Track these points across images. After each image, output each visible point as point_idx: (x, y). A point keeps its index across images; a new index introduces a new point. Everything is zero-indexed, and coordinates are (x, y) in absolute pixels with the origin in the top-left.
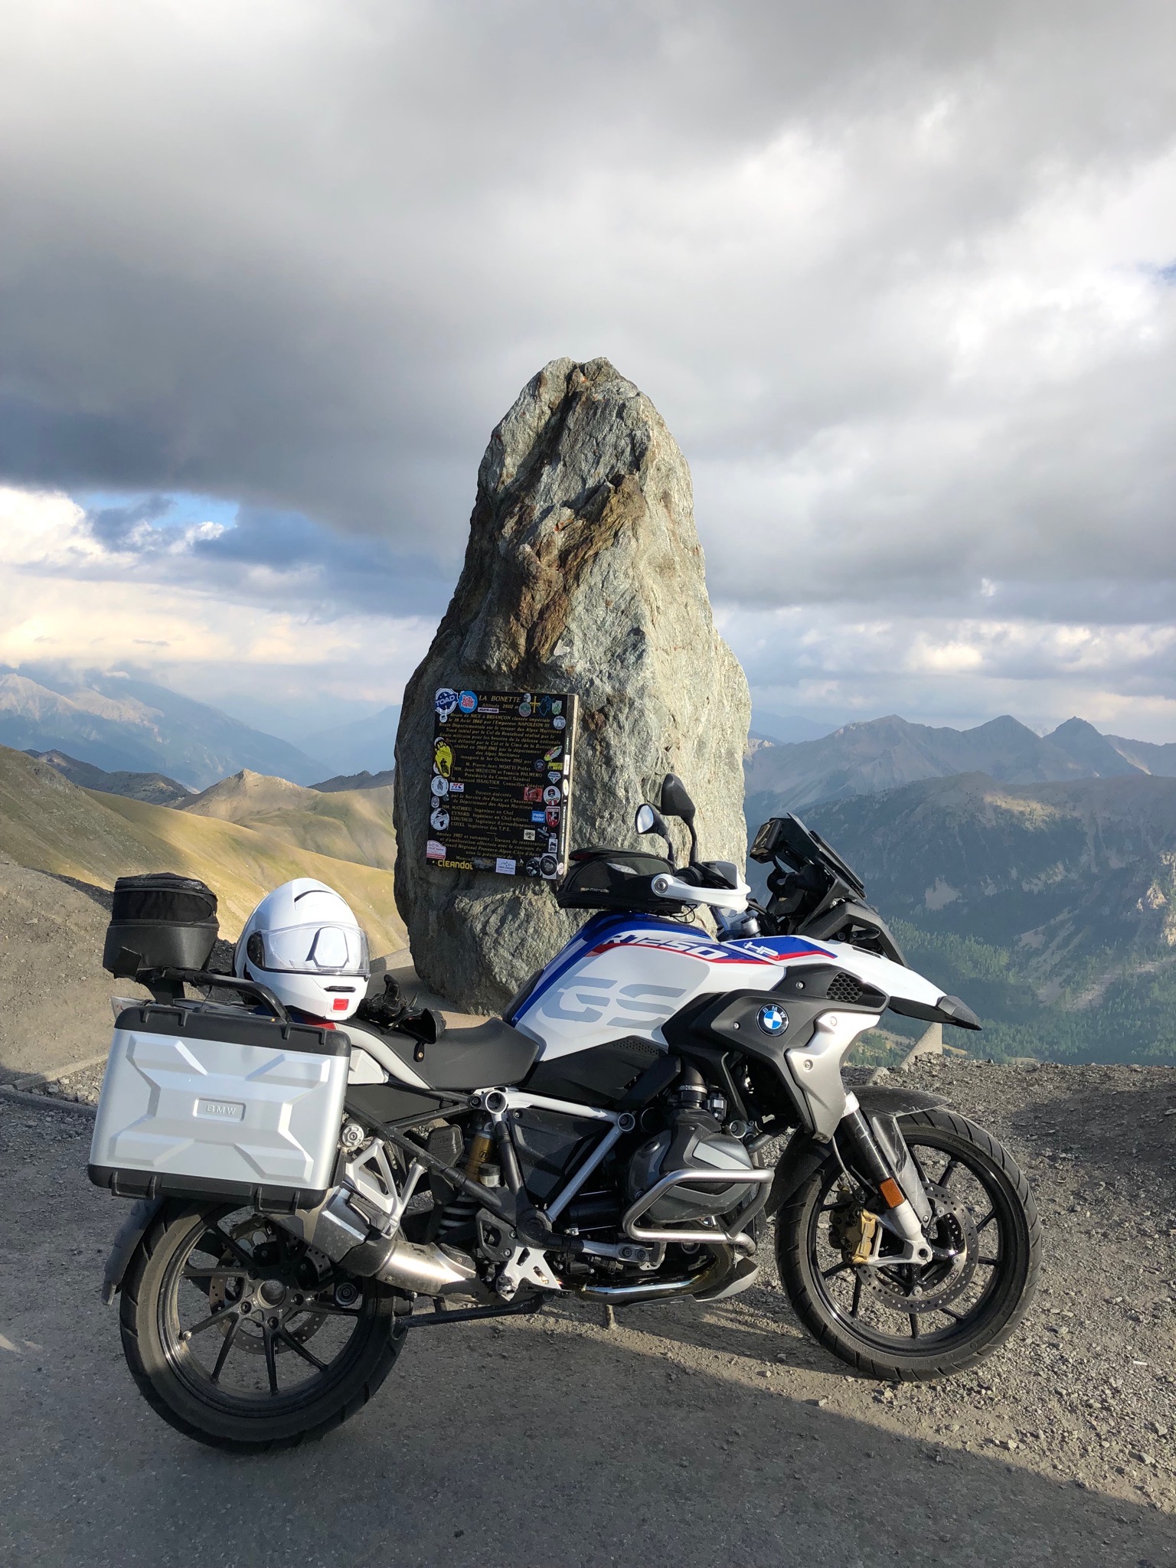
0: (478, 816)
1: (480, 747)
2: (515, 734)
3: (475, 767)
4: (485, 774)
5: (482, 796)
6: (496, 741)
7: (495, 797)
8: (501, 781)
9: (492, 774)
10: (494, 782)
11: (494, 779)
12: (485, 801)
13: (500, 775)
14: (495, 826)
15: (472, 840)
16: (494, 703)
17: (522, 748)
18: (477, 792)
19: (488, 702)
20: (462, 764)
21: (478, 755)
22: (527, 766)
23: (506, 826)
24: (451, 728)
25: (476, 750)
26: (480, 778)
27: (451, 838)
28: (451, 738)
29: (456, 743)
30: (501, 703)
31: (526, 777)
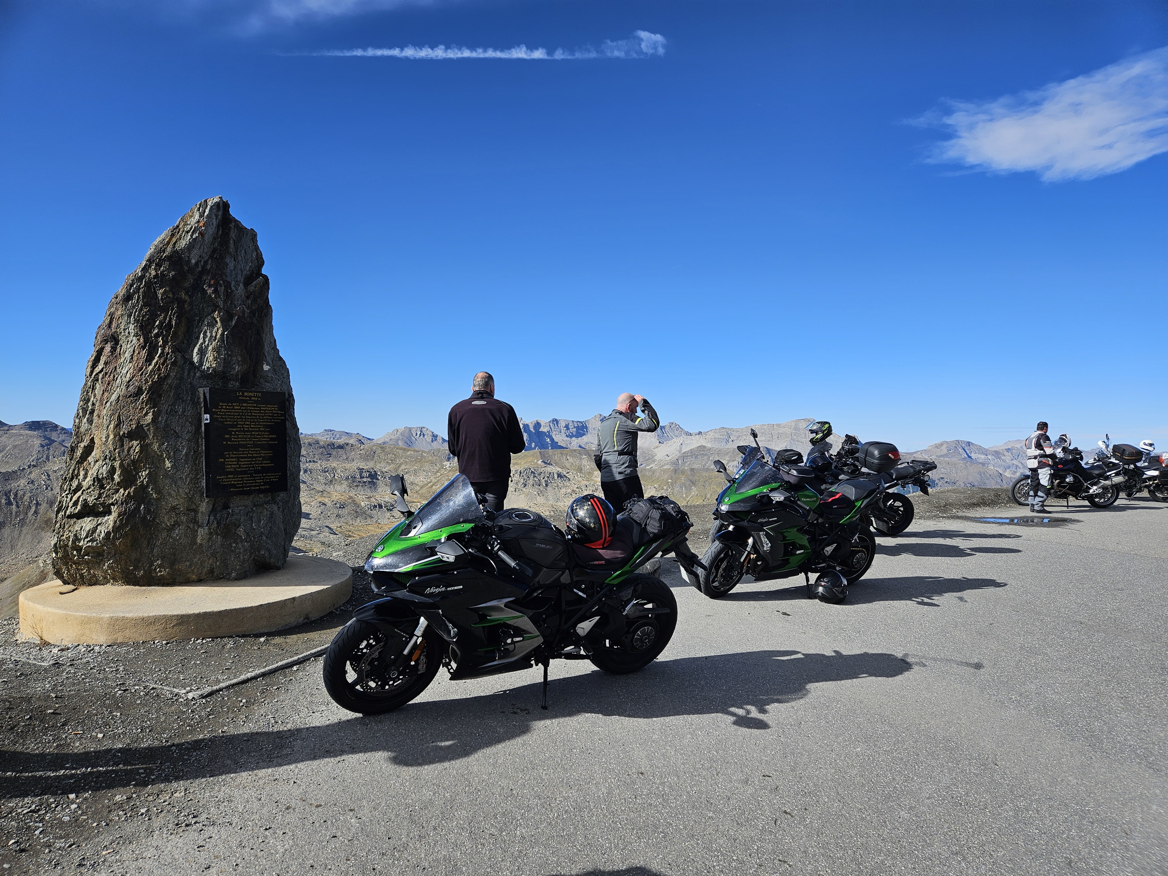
0: (242, 463)
1: (240, 423)
2: (259, 414)
3: (238, 435)
4: (244, 438)
5: (244, 451)
6: (249, 419)
7: (252, 451)
8: (254, 441)
9: (248, 438)
10: (250, 442)
11: (250, 441)
12: (245, 454)
13: (253, 438)
14: (253, 467)
15: (240, 478)
16: (246, 396)
17: (264, 422)
18: (240, 449)
19: (243, 396)
20: (230, 433)
21: (239, 427)
22: (268, 432)
23: (259, 467)
24: (220, 412)
25: (237, 424)
26: (241, 441)
27: (227, 478)
28: (222, 418)
29: (225, 421)
30: (250, 397)
31: (267, 438)
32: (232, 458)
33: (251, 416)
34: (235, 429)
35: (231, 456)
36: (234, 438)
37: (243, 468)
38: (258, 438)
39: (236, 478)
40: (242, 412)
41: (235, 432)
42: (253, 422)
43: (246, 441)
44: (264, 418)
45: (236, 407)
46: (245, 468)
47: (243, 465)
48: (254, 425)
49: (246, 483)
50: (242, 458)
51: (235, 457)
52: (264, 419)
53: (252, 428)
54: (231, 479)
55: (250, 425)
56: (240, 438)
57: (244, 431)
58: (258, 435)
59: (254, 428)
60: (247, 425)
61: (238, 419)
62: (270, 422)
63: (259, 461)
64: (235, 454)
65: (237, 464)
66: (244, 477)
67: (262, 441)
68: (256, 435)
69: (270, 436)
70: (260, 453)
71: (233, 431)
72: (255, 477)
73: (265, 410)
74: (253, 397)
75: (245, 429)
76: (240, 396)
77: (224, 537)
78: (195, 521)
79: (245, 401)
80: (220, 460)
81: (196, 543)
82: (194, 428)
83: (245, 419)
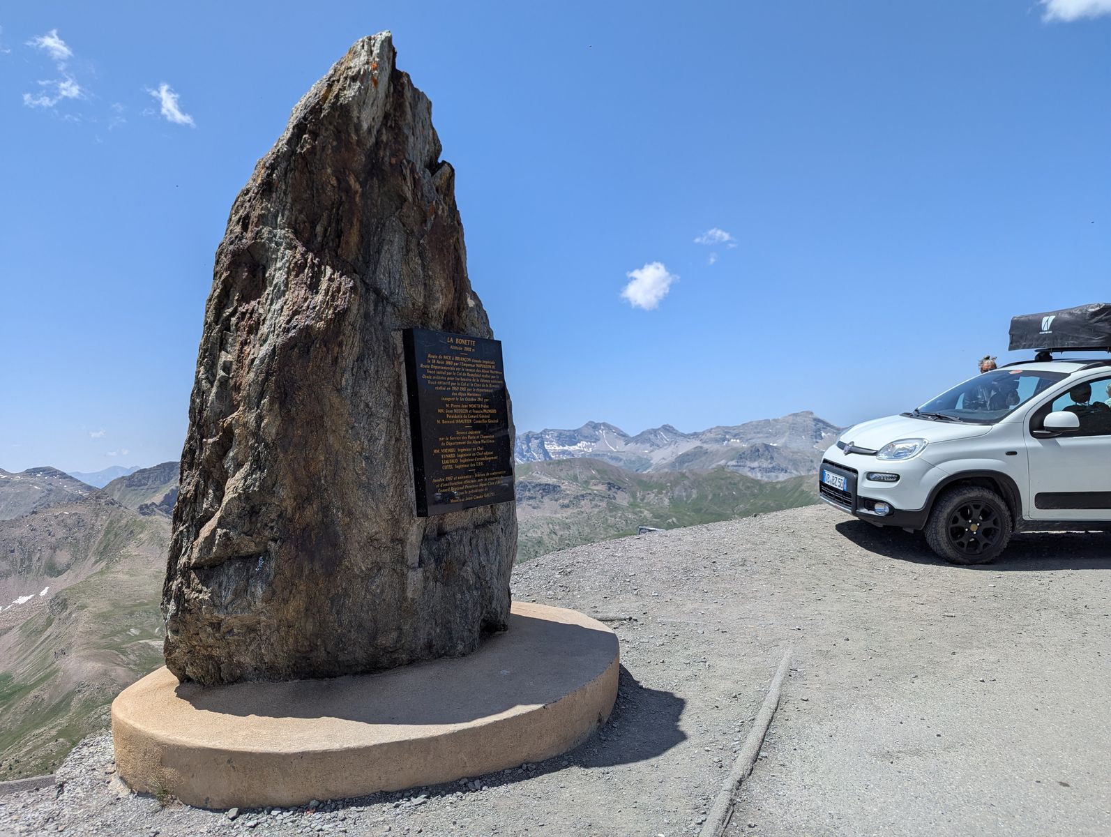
0: (461, 456)
1: (454, 388)
2: (475, 375)
3: (453, 408)
4: (461, 414)
5: (462, 435)
6: (464, 382)
7: (470, 435)
8: (472, 419)
9: (465, 414)
10: (468, 421)
11: (468, 418)
12: (464, 440)
13: (471, 414)
14: (474, 462)
15: (460, 480)
16: (458, 345)
17: (481, 388)
18: (458, 433)
19: (454, 344)
20: (443, 405)
21: (453, 397)
22: (487, 404)
23: (480, 461)
24: (430, 369)
25: (451, 391)
26: (458, 419)
27: (445, 482)
28: (432, 380)
29: (437, 385)
30: (463, 346)
31: (487, 414)
32: (449, 447)
33: (466, 377)
34: (449, 399)
35: (448, 443)
36: (449, 414)
37: (462, 463)
38: (476, 414)
39: (456, 481)
40: (456, 371)
41: (450, 403)
42: (470, 387)
43: (463, 419)
44: (481, 381)
45: (448, 363)
46: (466, 463)
47: (463, 458)
48: (471, 392)
49: (468, 490)
50: (461, 447)
51: (452, 447)
52: (481, 383)
53: (468, 397)
54: (450, 484)
55: (466, 392)
56: (458, 414)
57: (460, 403)
58: (476, 409)
59: (471, 397)
60: (463, 392)
61: (451, 381)
62: (489, 388)
63: (480, 451)
64: (452, 441)
65: (456, 457)
66: (465, 480)
67: (481, 419)
68: (475, 409)
69: (490, 411)
70: (479, 440)
71: (447, 402)
72: (477, 478)
73: (481, 369)
74: (467, 346)
75: (462, 400)
76: (452, 344)
77: (445, 584)
78: (402, 560)
79: (458, 353)
80: (435, 451)
81: (405, 599)
82: (392, 398)
83: (460, 382)
